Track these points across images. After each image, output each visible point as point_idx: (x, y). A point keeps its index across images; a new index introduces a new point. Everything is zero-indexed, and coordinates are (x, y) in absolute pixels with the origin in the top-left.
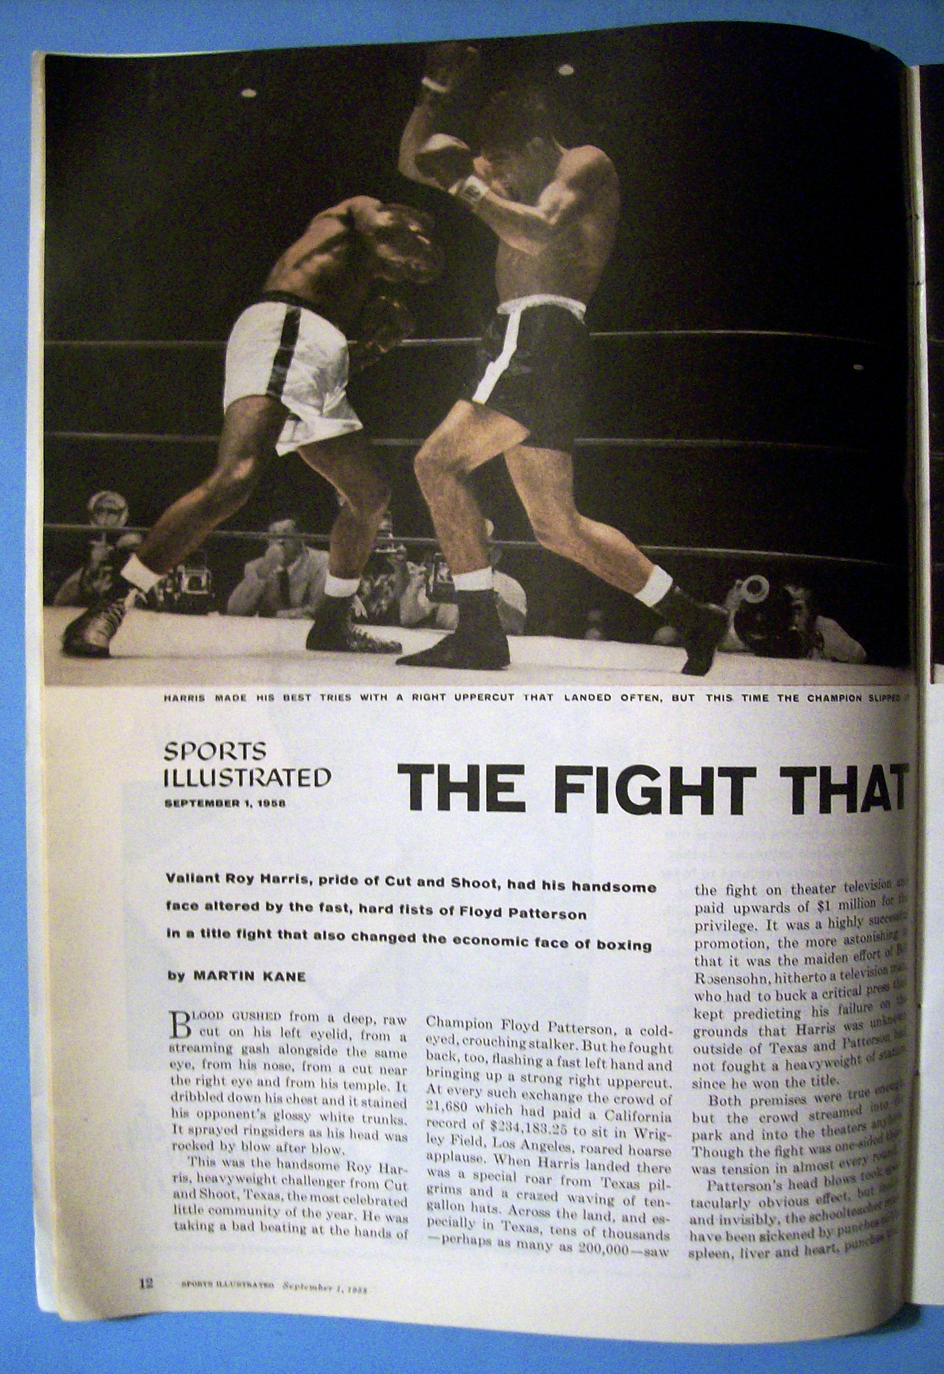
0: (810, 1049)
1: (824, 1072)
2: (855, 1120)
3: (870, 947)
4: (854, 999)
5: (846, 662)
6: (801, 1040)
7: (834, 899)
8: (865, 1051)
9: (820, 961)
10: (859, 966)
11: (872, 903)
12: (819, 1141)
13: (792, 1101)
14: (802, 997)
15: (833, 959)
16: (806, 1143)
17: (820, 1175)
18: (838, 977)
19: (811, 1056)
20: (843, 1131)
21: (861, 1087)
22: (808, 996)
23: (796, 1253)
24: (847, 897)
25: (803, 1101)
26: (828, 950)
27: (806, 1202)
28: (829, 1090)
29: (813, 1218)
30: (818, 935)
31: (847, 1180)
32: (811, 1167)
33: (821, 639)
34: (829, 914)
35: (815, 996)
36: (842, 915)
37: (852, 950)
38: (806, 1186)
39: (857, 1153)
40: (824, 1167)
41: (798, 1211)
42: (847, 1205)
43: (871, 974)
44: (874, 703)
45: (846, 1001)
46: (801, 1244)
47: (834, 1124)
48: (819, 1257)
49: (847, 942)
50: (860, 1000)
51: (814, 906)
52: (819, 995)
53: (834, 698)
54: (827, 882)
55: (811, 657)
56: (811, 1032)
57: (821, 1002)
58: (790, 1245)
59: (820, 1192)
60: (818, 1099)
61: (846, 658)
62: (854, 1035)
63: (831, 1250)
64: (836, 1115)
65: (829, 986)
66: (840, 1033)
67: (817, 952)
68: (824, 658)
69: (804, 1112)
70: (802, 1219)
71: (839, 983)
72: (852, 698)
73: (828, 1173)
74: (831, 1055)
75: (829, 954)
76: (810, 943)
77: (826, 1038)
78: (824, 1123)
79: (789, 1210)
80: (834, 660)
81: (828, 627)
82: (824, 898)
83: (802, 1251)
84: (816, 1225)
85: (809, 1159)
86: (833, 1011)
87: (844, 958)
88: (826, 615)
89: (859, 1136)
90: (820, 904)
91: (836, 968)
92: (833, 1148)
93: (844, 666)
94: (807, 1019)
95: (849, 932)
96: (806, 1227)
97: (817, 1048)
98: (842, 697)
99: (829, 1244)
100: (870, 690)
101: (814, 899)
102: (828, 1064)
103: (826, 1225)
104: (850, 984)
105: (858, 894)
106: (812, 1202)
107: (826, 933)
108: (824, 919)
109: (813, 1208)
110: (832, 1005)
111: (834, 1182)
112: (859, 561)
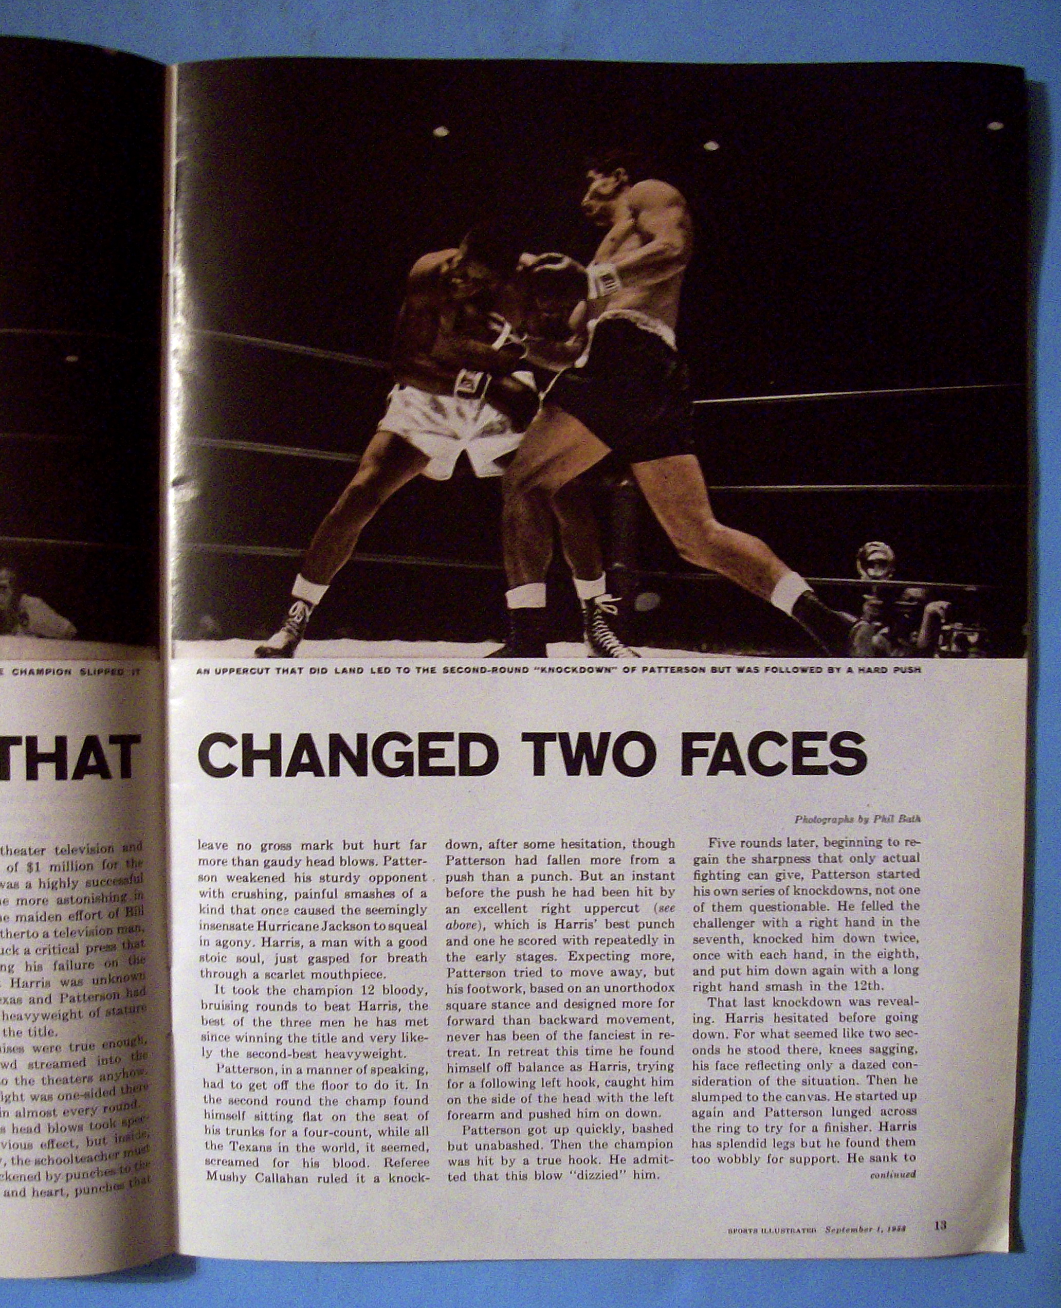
0: (25, 1001)
1: (40, 1024)
2: (78, 1072)
3: (88, 909)
4: (69, 957)
5: (53, 638)
6: (15, 993)
7: (44, 862)
8: (85, 1008)
9: (31, 919)
10: (75, 925)
11: (89, 867)
12: (39, 1089)
13: (11, 1050)
14: (15, 952)
15: (45, 918)
16: (27, 1091)
17: (43, 1121)
18: (51, 934)
19: (25, 1008)
20: (66, 1081)
21: (83, 1040)
22: (21, 951)
23: (23, 1194)
24: (59, 860)
25: (21, 1050)
26: (40, 909)
27: (30, 1146)
28: (47, 1041)
29: (38, 1162)
30: (28, 895)
31: (72, 1128)
32: (33, 1114)
33: (25, 616)
34: (39, 875)
35: (27, 952)
36: (55, 877)
37: (66, 911)
38: (29, 1131)
39: (81, 1103)
40: (47, 1114)
41: (24, 1154)
42: (75, 1153)
43: (90, 933)
44: (86, 677)
45: (62, 958)
46: (29, 1186)
47: (55, 1074)
48: (48, 1201)
49: (60, 902)
50: (78, 958)
51: (23, 866)
52: (32, 951)
53: (40, 672)
54: (36, 845)
55: (15, 634)
56: (26, 985)
57: (33, 958)
58: (18, 1186)
59: (45, 1137)
60: (36, 1049)
61: (54, 634)
62: (71, 991)
63: (59, 1194)
64: (56, 1066)
65: (41, 942)
66: (56, 989)
67: (28, 911)
68: (29, 633)
69: (23, 1060)
70: (27, 1162)
71: (52, 941)
72: (60, 672)
73: (52, 1121)
74: (45, 1008)
75: (40, 914)
76: (21, 901)
77: (44, 993)
78: (45, 1072)
79: (14, 1153)
80: (41, 636)
81: (34, 606)
82: (34, 859)
83: (29, 1192)
84: (42, 1169)
85: (30, 1106)
86: (48, 967)
87: (58, 917)
88: (32, 594)
89: (83, 1088)
90: (30, 865)
91: (49, 927)
92: (55, 1097)
93: (52, 643)
94: (20, 972)
95: (64, 893)
96: (32, 1170)
97: (32, 1001)
98: (48, 672)
99: (58, 1188)
100: (82, 664)
101: (23, 861)
102: (45, 1017)
103: (53, 1170)
104: (66, 942)
105: (71, 857)
106: (37, 1146)
107: (36, 893)
108: (34, 879)
109: (37, 1153)
110: (47, 961)
111: (57, 1129)
112: (68, 542)
